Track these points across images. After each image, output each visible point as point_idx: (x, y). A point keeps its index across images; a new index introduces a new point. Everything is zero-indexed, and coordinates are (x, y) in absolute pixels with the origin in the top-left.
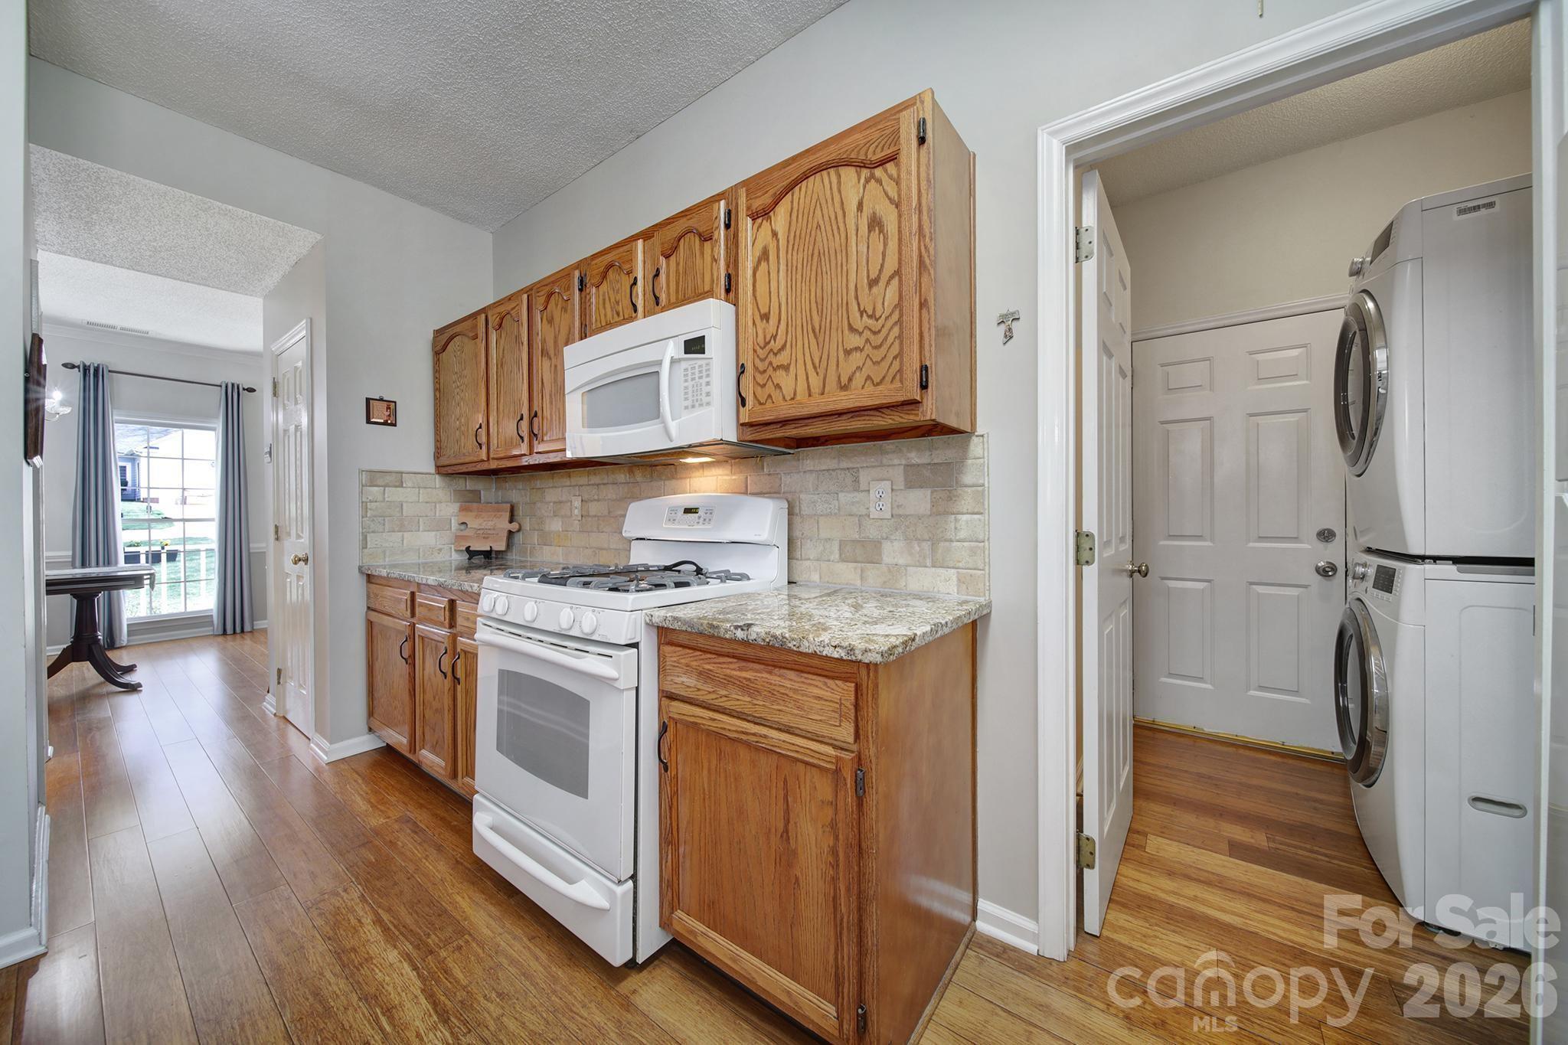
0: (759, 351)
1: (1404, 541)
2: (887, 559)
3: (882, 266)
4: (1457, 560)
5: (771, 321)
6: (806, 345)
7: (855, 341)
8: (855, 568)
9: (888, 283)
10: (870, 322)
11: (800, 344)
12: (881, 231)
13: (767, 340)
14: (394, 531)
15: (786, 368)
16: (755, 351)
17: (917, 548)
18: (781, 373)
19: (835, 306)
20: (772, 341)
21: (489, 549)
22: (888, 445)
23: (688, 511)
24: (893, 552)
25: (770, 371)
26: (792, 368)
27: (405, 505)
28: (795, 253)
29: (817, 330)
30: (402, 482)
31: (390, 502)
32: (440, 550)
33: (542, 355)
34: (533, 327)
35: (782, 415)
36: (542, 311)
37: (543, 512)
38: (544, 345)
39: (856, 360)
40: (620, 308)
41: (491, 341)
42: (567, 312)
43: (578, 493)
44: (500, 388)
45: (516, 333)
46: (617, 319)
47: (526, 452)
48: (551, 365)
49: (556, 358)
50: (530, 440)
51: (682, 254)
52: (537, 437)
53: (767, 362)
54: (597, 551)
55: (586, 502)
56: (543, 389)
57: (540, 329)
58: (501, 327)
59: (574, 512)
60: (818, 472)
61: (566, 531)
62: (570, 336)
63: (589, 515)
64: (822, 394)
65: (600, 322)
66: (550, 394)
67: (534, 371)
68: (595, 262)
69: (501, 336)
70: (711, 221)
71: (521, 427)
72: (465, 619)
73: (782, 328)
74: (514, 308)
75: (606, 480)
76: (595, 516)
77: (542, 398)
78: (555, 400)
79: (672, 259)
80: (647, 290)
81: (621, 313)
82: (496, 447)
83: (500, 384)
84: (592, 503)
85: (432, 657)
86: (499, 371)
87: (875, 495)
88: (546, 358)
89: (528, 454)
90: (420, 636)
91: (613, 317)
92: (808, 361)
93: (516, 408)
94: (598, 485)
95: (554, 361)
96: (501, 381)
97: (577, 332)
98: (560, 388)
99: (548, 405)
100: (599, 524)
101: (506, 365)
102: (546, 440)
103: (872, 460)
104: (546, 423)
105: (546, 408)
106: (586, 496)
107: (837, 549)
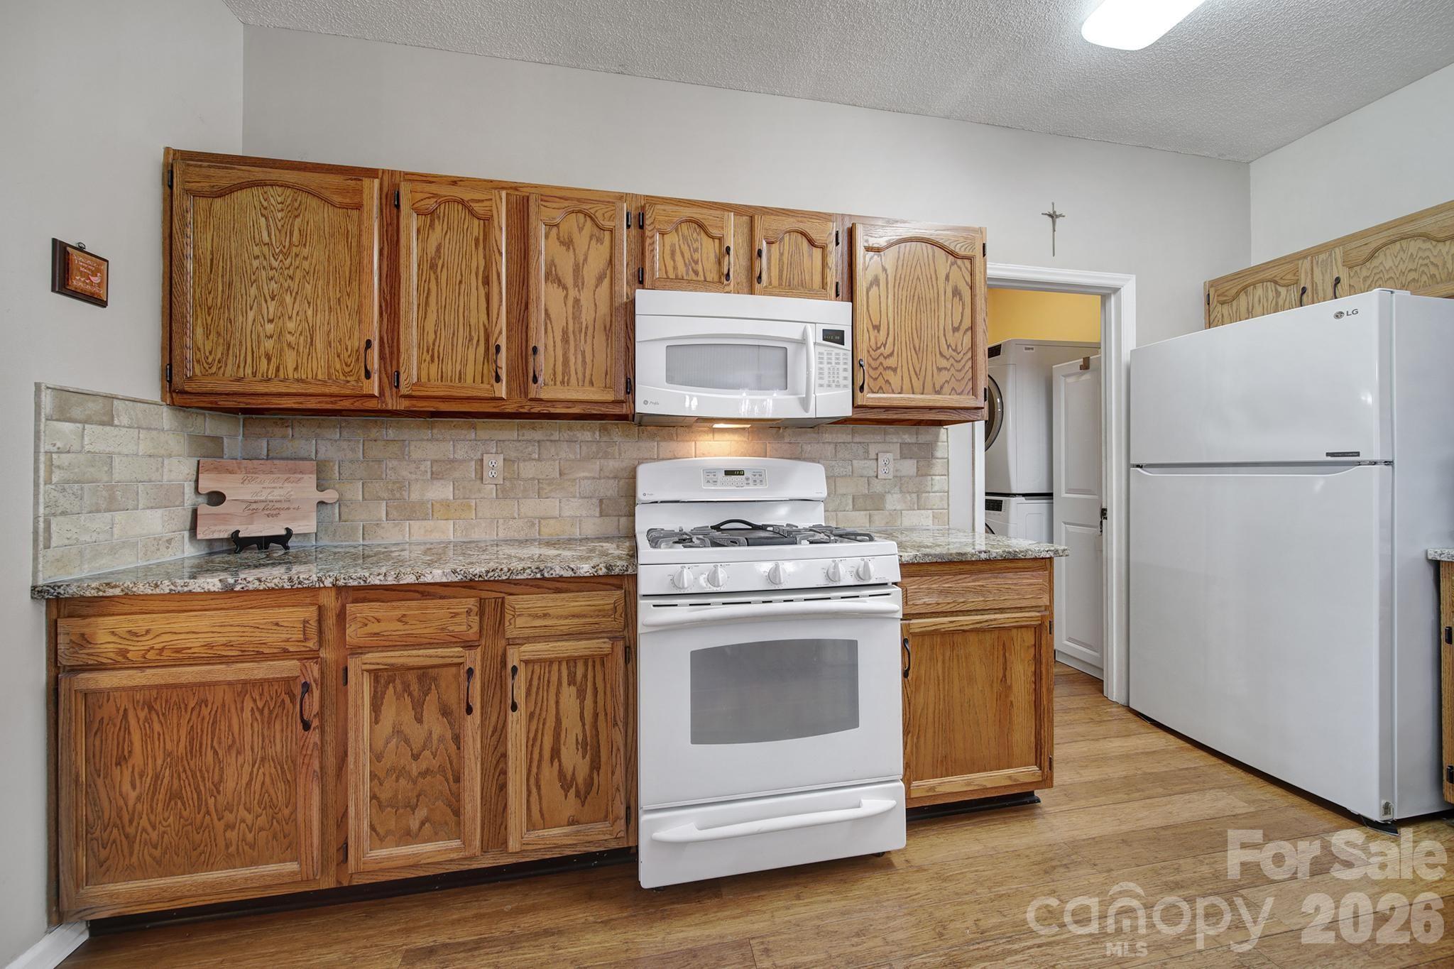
0: (872, 352)
1: (1009, 487)
2: (889, 506)
3: (961, 321)
4: (1024, 495)
5: (881, 332)
6: (909, 357)
7: (944, 363)
8: (866, 515)
9: (965, 333)
10: (954, 354)
11: (904, 355)
12: (961, 299)
13: (879, 346)
14: (98, 511)
15: (895, 370)
16: (868, 352)
17: (909, 498)
18: (890, 373)
19: (930, 335)
20: (883, 348)
21: (284, 532)
22: (890, 428)
23: (728, 473)
24: (893, 501)
25: (881, 369)
26: (899, 370)
27: (116, 460)
28: (900, 290)
29: (917, 349)
30: (113, 417)
31: (95, 452)
32: (169, 541)
33: (547, 279)
34: (532, 241)
35: (895, 403)
36: (550, 226)
37: (405, 473)
38: (551, 268)
39: (945, 375)
40: (700, 268)
41: (408, 227)
42: (602, 244)
43: (494, 450)
44: (427, 298)
45: (475, 233)
46: (694, 278)
47: (504, 396)
48: (566, 297)
49: (579, 291)
50: (521, 382)
51: (787, 247)
52: (535, 380)
53: (878, 362)
54: (537, 521)
55: (514, 461)
56: (548, 322)
57: (544, 247)
58: (432, 213)
59: (488, 474)
60: (836, 444)
61: (464, 498)
62: (608, 272)
63: (518, 478)
64: (922, 394)
65: (666, 272)
66: (563, 330)
67: (533, 296)
68: (662, 207)
69: (432, 226)
70: (825, 234)
71: (496, 362)
72: (536, 616)
73: (891, 339)
74: (479, 201)
75: (556, 436)
76: (533, 479)
77: (546, 332)
78: (575, 340)
79: (775, 247)
80: (737, 263)
81: (701, 273)
82: (415, 380)
83: (426, 292)
84: (526, 463)
85: (406, 696)
86: (424, 274)
87: (881, 462)
88: (556, 285)
89: (508, 399)
90: (367, 671)
91: (687, 274)
92: (911, 369)
93: (473, 333)
94: (539, 442)
95: (573, 293)
96: (429, 289)
97: (624, 272)
98: (587, 328)
99: (559, 344)
100: (541, 488)
101: (445, 270)
102: (555, 384)
103: (878, 438)
104: (555, 365)
105: (555, 346)
106: (513, 455)
107: (850, 502)
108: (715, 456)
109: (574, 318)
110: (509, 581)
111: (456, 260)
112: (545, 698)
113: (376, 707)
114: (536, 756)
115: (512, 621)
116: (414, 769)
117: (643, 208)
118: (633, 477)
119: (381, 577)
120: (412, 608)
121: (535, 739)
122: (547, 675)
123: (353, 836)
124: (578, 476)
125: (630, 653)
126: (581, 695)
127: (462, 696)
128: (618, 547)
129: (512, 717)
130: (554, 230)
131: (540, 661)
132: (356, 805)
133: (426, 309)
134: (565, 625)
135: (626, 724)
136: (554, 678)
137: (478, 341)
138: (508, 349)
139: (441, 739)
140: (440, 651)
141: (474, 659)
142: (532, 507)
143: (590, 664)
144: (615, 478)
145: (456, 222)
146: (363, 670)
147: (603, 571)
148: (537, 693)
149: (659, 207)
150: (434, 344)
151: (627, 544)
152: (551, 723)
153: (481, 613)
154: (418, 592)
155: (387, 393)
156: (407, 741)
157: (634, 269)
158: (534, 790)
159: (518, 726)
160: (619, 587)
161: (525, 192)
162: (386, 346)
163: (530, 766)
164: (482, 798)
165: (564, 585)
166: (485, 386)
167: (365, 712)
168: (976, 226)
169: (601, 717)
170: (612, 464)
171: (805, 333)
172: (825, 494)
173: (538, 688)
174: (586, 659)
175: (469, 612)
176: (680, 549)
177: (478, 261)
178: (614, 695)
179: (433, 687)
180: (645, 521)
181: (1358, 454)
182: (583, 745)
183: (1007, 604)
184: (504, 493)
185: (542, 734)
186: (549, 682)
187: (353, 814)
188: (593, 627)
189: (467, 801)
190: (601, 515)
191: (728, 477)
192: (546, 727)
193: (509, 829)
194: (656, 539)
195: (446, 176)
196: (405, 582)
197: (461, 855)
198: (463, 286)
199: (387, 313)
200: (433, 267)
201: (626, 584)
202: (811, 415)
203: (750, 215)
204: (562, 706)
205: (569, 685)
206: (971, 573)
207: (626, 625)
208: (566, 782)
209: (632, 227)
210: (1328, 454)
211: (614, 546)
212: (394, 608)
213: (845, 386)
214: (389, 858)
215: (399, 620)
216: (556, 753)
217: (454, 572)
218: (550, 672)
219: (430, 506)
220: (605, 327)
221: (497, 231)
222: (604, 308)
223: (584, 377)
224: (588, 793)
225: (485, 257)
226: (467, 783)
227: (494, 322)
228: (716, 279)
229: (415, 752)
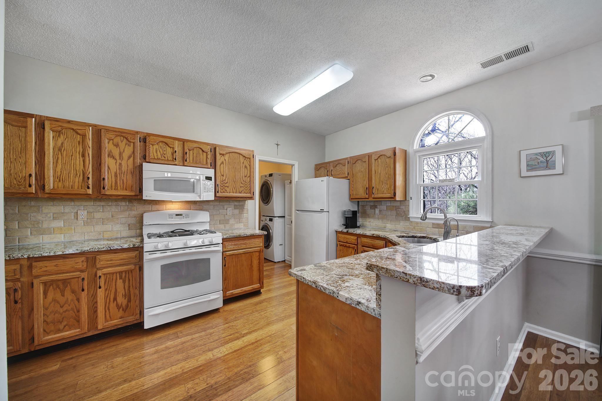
0: (221, 182)
1: (274, 215)
2: (230, 223)
3: (247, 174)
4: (278, 217)
5: (224, 177)
7: (242, 185)
8: (223, 225)
9: (248, 178)
10: (245, 183)
11: (231, 183)
12: (247, 169)
13: (223, 180)
15: (228, 187)
17: (236, 220)
18: (226, 187)
19: (238, 178)
22: (231, 201)
23: (177, 215)
24: (232, 221)
25: (224, 187)
28: (230, 165)
29: (235, 181)
33: (108, 156)
34: (102, 144)
35: (228, 196)
36: (110, 140)
37: (40, 218)
38: (110, 153)
39: (242, 189)
40: (166, 156)
41: (49, 136)
42: (130, 146)
43: (83, 209)
44: (57, 160)
45: (79, 139)
46: (164, 159)
47: (91, 193)
48: (116, 162)
49: (121, 161)
50: (98, 189)
51: (195, 152)
52: (104, 188)
53: (223, 185)
54: (102, 232)
55: (91, 213)
56: (109, 170)
57: (107, 146)
58: (60, 132)
59: (80, 217)
60: (214, 205)
61: (69, 226)
62: (132, 156)
63: (94, 218)
64: (236, 193)
65: (154, 156)
66: (115, 172)
67: (103, 161)
68: (153, 137)
69: (59, 136)
70: (207, 148)
71: (88, 183)
72: (108, 261)
73: (227, 179)
74: (80, 130)
75: (110, 204)
76: (100, 218)
77: (108, 173)
78: (120, 176)
79: (191, 152)
80: (179, 155)
81: (166, 157)
82: (52, 188)
83: (56, 158)
84: (97, 213)
85: (58, 289)
86: (56, 151)
87: (228, 210)
88: (112, 159)
89: (92, 194)
90: (41, 283)
91: (162, 157)
92: (233, 187)
93: (77, 173)
94: (103, 206)
95: (118, 161)
96: (58, 157)
97: (138, 155)
98: (124, 172)
99: (113, 177)
100: (103, 221)
101: (65, 151)
102: (112, 190)
103: (228, 203)
104: (112, 184)
105: (112, 178)
106: (91, 210)
107: (218, 222)
108: (173, 209)
109: (119, 169)
110: (98, 251)
111: (70, 148)
112: (111, 284)
113: (45, 293)
114: (108, 301)
115: (99, 263)
116: (61, 310)
117: (146, 136)
118: (142, 217)
119: (48, 253)
120: (60, 262)
121: (107, 296)
122: (112, 277)
123: (37, 334)
124: (119, 217)
125: (141, 269)
126: (124, 282)
127: (80, 286)
128: (136, 239)
129: (99, 290)
130: (111, 141)
131: (109, 273)
132: (38, 324)
133: (57, 164)
134: (119, 262)
135: (140, 288)
136: (115, 278)
137: (80, 175)
138: (92, 178)
139: (72, 300)
140: (71, 274)
141: (85, 275)
142: (98, 228)
143: (127, 273)
144: (134, 217)
145: (70, 135)
146: (40, 283)
147: (132, 246)
148: (108, 283)
149: (151, 137)
150: (60, 176)
151: (140, 238)
152: (113, 291)
153: (87, 262)
154: (62, 257)
155: (39, 192)
156: (58, 302)
157: (142, 154)
158: (107, 311)
159: (102, 293)
160: (137, 250)
161: (99, 128)
162: (38, 176)
163: (106, 304)
164: (88, 316)
165: (118, 251)
166: (83, 190)
167: (41, 295)
168: (251, 149)
169: (131, 287)
170: (134, 213)
171: (200, 177)
172: (209, 220)
173: (109, 281)
174: (126, 272)
175: (82, 262)
176: (158, 239)
177: (80, 149)
178: (135, 280)
179: (69, 285)
180: (146, 231)
181: (323, 210)
182: (125, 296)
183: (252, 247)
184: (86, 223)
185: (110, 294)
186: (112, 279)
187: (37, 327)
188: (128, 262)
189: (82, 317)
190: (129, 229)
191: (177, 216)
192: (112, 292)
193: (98, 324)
194: (149, 237)
195: (65, 120)
196: (58, 254)
197: (80, 333)
198: (73, 157)
199: (38, 164)
200: (60, 150)
201: (139, 249)
202: (202, 200)
203: (184, 141)
204: (117, 285)
205: (120, 279)
206: (243, 240)
207: (140, 261)
208: (118, 307)
209: (142, 142)
210: (321, 210)
211: (135, 239)
212: (53, 263)
213: (212, 192)
214: (51, 339)
215: (55, 266)
216: (115, 299)
217: (77, 250)
218: (113, 276)
219: (52, 229)
220: (131, 172)
221: (88, 140)
222: (131, 166)
223: (123, 187)
224: (127, 309)
225: (83, 148)
226: (82, 312)
227: (87, 169)
228: (172, 159)
229: (61, 305)
